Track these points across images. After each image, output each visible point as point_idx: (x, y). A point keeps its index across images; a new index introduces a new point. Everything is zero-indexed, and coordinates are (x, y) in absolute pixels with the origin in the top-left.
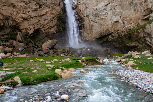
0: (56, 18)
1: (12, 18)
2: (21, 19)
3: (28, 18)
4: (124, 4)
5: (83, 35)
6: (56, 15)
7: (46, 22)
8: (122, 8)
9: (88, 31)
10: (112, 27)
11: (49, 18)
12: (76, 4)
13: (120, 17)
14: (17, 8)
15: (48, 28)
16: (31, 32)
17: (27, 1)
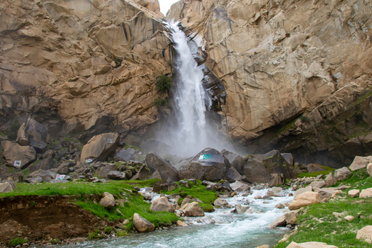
0: (154, 86)
1: (41, 92)
2: (64, 93)
3: (84, 90)
4: (329, 29)
5: (225, 125)
6: (153, 79)
7: (130, 98)
8: (324, 40)
9: (238, 112)
10: (301, 95)
11: (137, 87)
13: (322, 64)
15: (135, 112)
16: (92, 123)
17: (84, 52)
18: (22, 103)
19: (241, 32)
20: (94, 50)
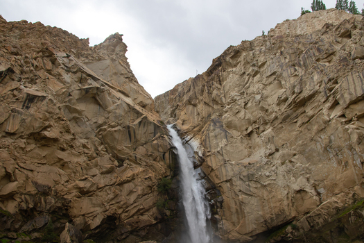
0: (156, 188)
1: (56, 192)
2: (75, 192)
3: (92, 189)
4: (312, 150)
5: (221, 228)
6: (155, 181)
7: (133, 198)
8: (308, 159)
9: (233, 216)
10: (291, 204)
11: (140, 188)
12: (201, 155)
13: (308, 179)
14: (69, 168)
15: (136, 212)
16: (97, 222)
17: (92, 152)
18: (41, 203)
19: (236, 142)
20: (100, 149)
